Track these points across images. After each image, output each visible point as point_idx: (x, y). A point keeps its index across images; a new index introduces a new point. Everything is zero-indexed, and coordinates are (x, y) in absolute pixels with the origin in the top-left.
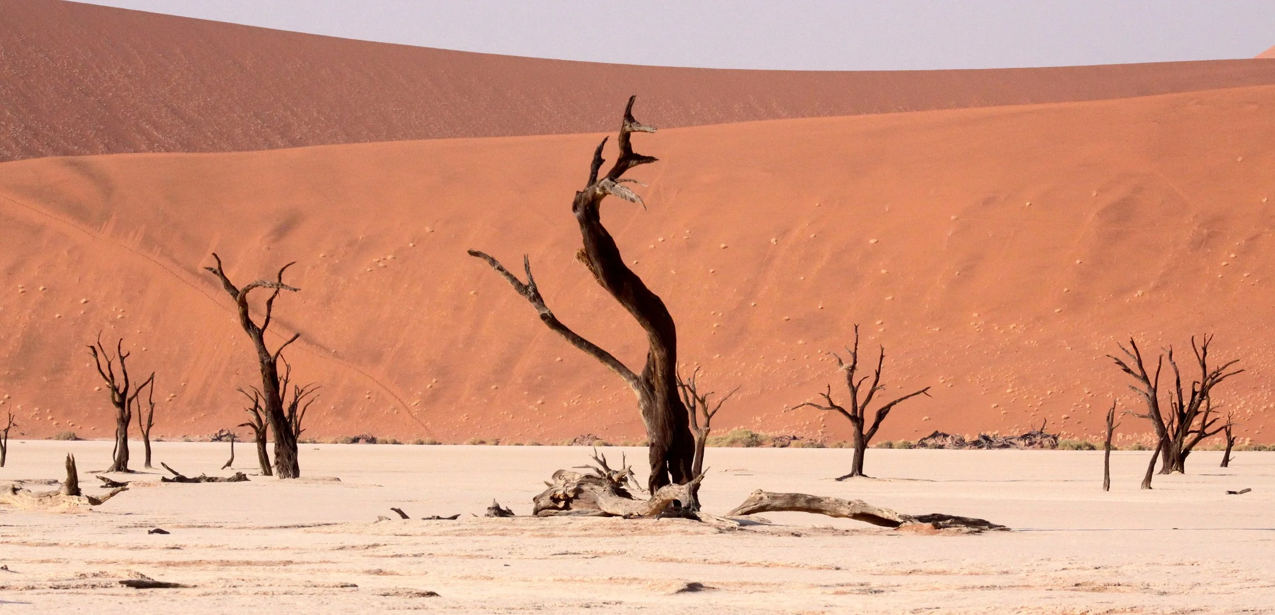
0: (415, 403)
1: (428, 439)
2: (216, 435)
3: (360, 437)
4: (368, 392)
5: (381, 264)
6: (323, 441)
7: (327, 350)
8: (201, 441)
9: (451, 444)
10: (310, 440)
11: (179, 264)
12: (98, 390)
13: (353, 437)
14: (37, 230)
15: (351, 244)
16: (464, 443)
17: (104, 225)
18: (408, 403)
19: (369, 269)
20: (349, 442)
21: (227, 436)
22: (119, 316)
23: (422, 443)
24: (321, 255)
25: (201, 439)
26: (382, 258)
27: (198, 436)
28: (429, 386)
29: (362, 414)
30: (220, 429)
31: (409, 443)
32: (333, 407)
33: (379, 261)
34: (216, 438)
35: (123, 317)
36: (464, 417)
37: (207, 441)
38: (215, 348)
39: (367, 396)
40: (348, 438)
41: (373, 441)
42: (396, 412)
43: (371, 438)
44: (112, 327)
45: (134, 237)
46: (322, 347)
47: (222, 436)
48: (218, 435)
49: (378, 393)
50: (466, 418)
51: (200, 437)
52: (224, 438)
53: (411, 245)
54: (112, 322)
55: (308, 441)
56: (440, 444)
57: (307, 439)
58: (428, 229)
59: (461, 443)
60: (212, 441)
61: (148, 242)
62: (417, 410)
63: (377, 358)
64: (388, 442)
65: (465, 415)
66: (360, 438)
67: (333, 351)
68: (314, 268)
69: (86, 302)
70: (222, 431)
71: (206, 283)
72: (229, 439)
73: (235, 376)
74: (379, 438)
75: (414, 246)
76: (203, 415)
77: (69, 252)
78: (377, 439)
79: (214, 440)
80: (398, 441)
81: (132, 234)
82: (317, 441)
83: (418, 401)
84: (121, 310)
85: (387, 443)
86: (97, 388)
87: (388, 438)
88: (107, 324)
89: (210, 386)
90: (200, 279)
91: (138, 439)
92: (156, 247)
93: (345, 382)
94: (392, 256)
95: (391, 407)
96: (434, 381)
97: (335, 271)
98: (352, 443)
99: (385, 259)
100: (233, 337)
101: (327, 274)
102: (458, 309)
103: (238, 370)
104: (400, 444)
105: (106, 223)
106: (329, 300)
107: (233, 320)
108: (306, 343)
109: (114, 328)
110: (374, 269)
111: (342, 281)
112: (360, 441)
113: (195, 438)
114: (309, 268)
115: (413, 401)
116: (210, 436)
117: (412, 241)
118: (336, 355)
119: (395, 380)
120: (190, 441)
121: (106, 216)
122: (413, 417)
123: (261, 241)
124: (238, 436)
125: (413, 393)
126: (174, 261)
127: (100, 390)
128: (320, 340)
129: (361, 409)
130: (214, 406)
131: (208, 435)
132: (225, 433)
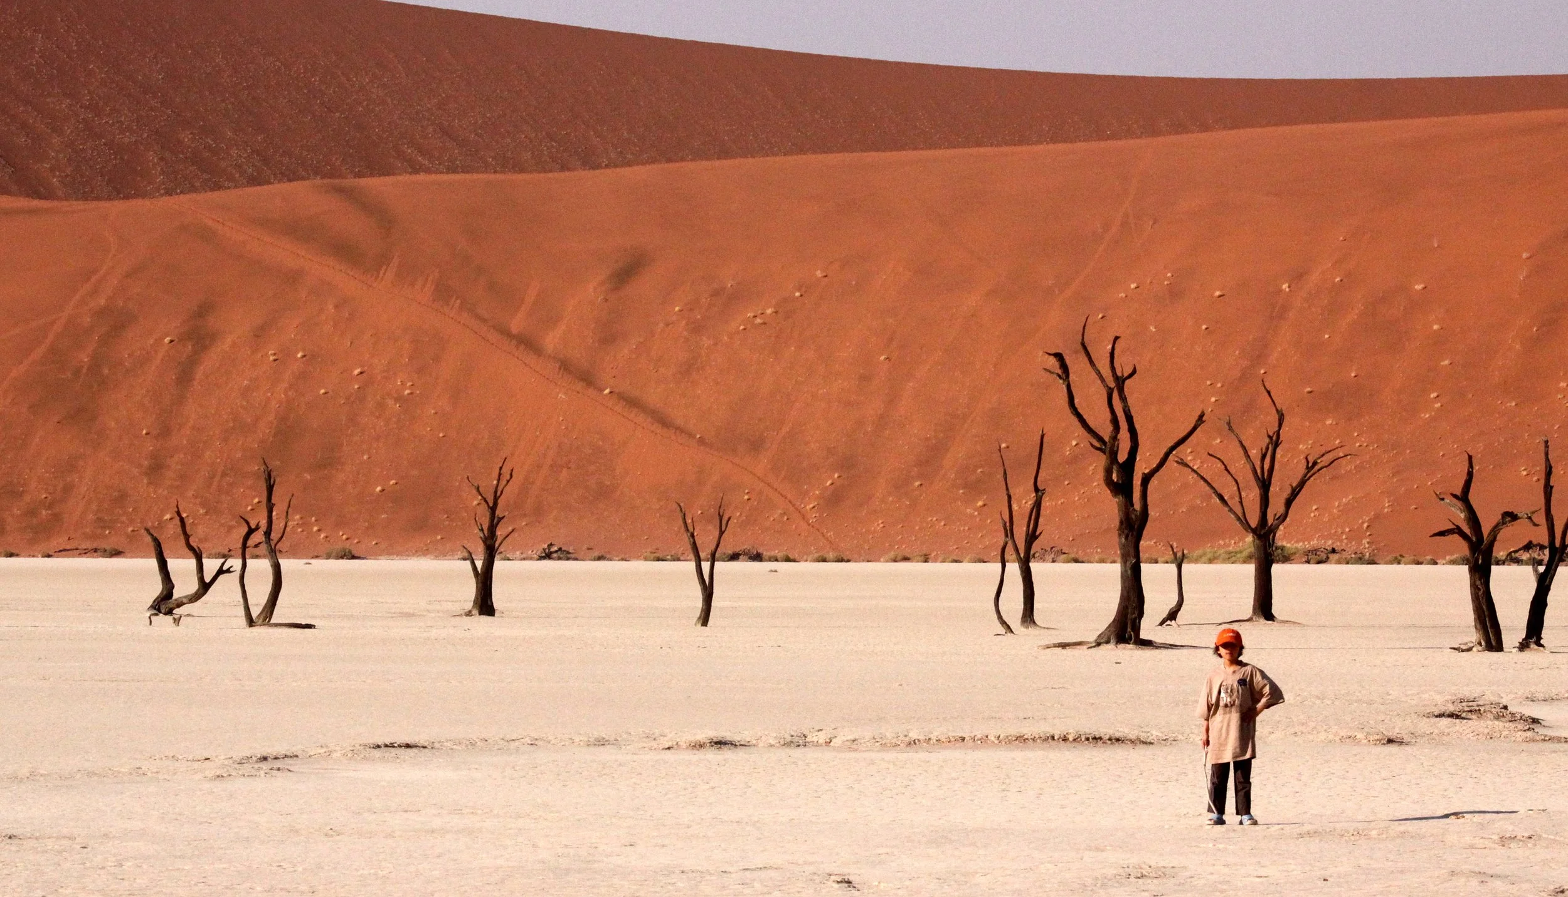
0: (811, 506)
1: (831, 555)
2: (544, 550)
3: (741, 552)
4: (746, 491)
5: (758, 321)
6: (689, 558)
7: (691, 435)
8: (524, 559)
9: (863, 561)
10: (672, 556)
11: (484, 320)
12: (380, 491)
13: (730, 552)
14: (293, 278)
15: (716, 293)
16: (882, 560)
17: (381, 275)
18: (802, 506)
19: (742, 327)
20: (726, 559)
21: (559, 552)
22: (407, 392)
23: (824, 560)
24: (677, 309)
25: (522, 556)
26: (760, 312)
27: (518, 553)
28: (829, 483)
29: (740, 521)
30: (549, 543)
31: (806, 561)
32: (699, 512)
33: (755, 317)
34: (544, 555)
35: (411, 393)
36: (878, 525)
37: (531, 559)
38: (538, 433)
39: (746, 497)
40: (725, 554)
41: (757, 557)
42: (785, 518)
43: (755, 553)
44: (398, 405)
45: (424, 286)
46: (680, 430)
47: (551, 553)
48: (547, 550)
49: (761, 492)
50: (882, 525)
51: (522, 553)
52: (555, 555)
53: (797, 294)
54: (397, 400)
55: (669, 557)
56: (848, 561)
57: (668, 555)
58: (819, 274)
59: (878, 560)
60: (538, 560)
61: (443, 292)
62: (814, 515)
63: (756, 445)
64: (779, 559)
65: (880, 522)
66: (739, 555)
67: (698, 436)
68: (667, 325)
69: (361, 373)
70: (551, 545)
71: (522, 347)
72: (561, 556)
73: (565, 471)
74: (766, 554)
75: (801, 296)
76: (524, 524)
77: (336, 307)
78: (764, 556)
79: (541, 558)
80: (792, 557)
81: (419, 283)
82: (682, 558)
83: (816, 503)
84: (409, 384)
85: (777, 560)
86: (379, 489)
87: (780, 555)
88: (390, 402)
89: (533, 483)
90: (514, 342)
91: (436, 557)
92: (454, 299)
93: (715, 478)
94: (773, 310)
95: (780, 511)
96: (836, 476)
97: (697, 329)
98: (727, 561)
99: (762, 314)
100: (561, 418)
101: (685, 333)
102: (865, 378)
103: (570, 461)
104: (794, 561)
105: (385, 267)
106: (688, 369)
107: (560, 395)
108: (660, 426)
109: (399, 406)
110: (749, 326)
111: (706, 342)
112: (741, 557)
113: (515, 556)
114: (661, 325)
115: (809, 504)
116: (534, 552)
117: (799, 290)
118: (701, 441)
119: (783, 473)
120: (509, 559)
121: (383, 260)
122: (809, 525)
123: (595, 289)
124: (573, 551)
125: (807, 492)
126: (478, 317)
127: (383, 490)
128: (680, 422)
129: (738, 514)
130: (539, 512)
131: (532, 551)
132: (555, 548)
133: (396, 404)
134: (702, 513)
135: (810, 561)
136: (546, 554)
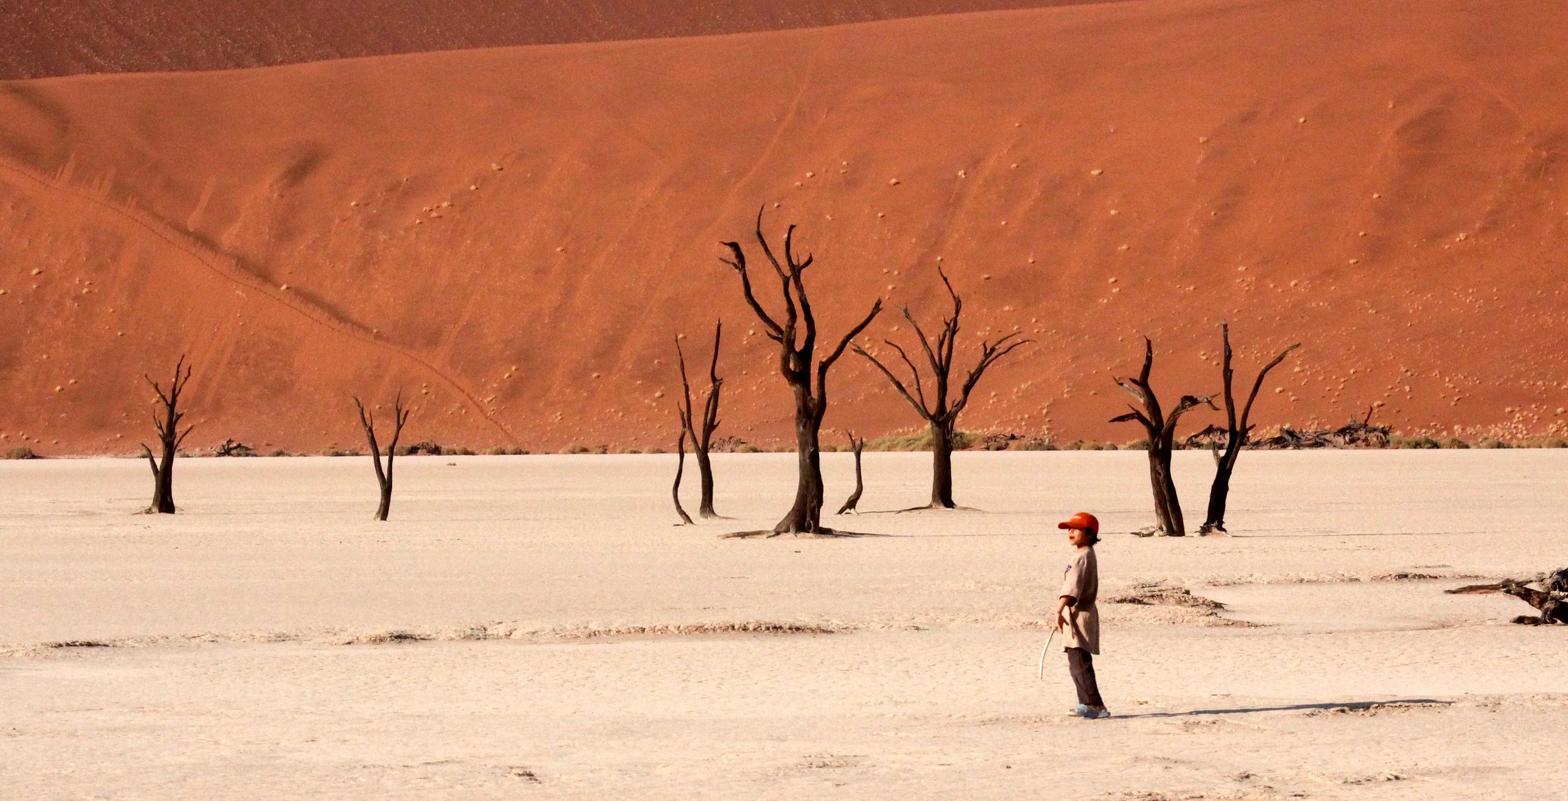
0: (490, 399)
1: (510, 447)
2: (223, 446)
3: (419, 446)
4: (424, 385)
5: (434, 214)
7: (368, 330)
8: (203, 456)
9: (542, 453)
10: (351, 451)
11: (162, 219)
12: (60, 391)
13: (409, 446)
15: (392, 189)
16: (560, 451)
17: (60, 171)
18: (480, 399)
19: (418, 221)
20: (404, 454)
21: (238, 448)
22: (85, 290)
23: (503, 453)
24: (353, 204)
25: (201, 453)
26: (435, 205)
27: (198, 449)
28: (507, 375)
29: (418, 414)
30: (228, 439)
31: (485, 454)
32: (377, 407)
33: (431, 210)
34: (223, 451)
35: (90, 292)
36: (556, 417)
37: (210, 456)
38: (216, 330)
39: (424, 391)
40: (403, 448)
41: (436, 451)
42: (464, 411)
43: (433, 447)
44: (76, 304)
45: (100, 186)
46: (359, 325)
47: (230, 449)
48: (226, 447)
49: (438, 386)
50: (560, 417)
51: (201, 450)
52: (233, 452)
53: (473, 187)
54: (75, 299)
55: (348, 452)
56: (527, 453)
57: (346, 450)
58: (494, 167)
59: (556, 452)
60: (217, 456)
61: (120, 191)
62: (492, 409)
63: (434, 339)
64: (457, 452)
65: (559, 413)
66: (419, 448)
67: (375, 331)
68: (343, 220)
69: (39, 272)
70: (230, 442)
71: (199, 244)
72: (240, 452)
73: (243, 367)
74: (444, 448)
75: (477, 189)
76: (202, 420)
77: (14, 206)
78: (442, 450)
79: (220, 455)
80: (470, 450)
81: (97, 181)
82: (360, 453)
83: (494, 396)
84: (87, 283)
85: (455, 453)
86: (58, 388)
87: (456, 447)
88: (68, 302)
89: (211, 380)
90: (191, 239)
91: (116, 455)
92: (130, 197)
93: (392, 372)
94: (449, 203)
95: (458, 405)
96: (514, 368)
97: (372, 224)
98: (408, 454)
99: (438, 207)
100: (238, 315)
101: (361, 228)
102: (541, 271)
103: (248, 358)
104: (473, 454)
105: (61, 167)
106: (365, 264)
107: (237, 291)
108: (338, 321)
109: (78, 305)
110: (425, 220)
111: (382, 237)
112: (420, 451)
113: (194, 453)
114: (337, 220)
115: (487, 397)
116: (213, 449)
117: (474, 183)
118: (378, 336)
119: (460, 366)
120: (188, 456)
121: (60, 158)
122: (487, 417)
123: (271, 185)
124: (252, 447)
125: (484, 386)
126: (155, 215)
127: (63, 389)
128: (356, 316)
129: (416, 407)
130: (218, 408)
131: (212, 448)
132: (234, 445)
133: (74, 303)
134: (380, 408)
135: (489, 454)
136: (225, 450)
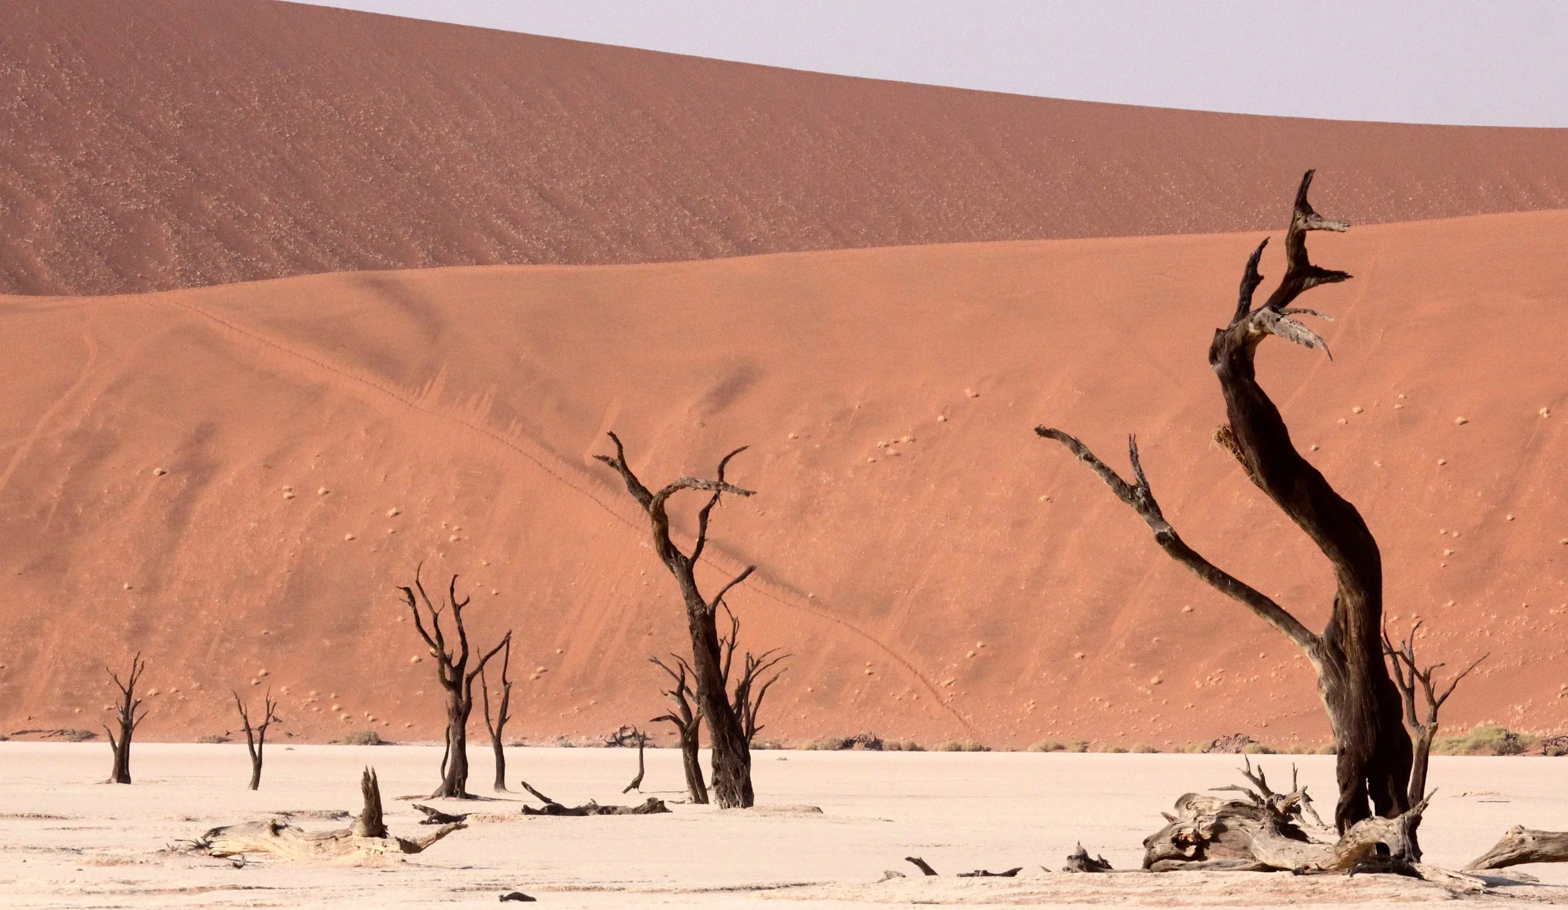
0: (947, 682)
1: (968, 742)
2: (614, 735)
3: (856, 739)
4: (868, 664)
5: (891, 451)
6: (793, 745)
7: (802, 594)
8: (589, 746)
9: (1007, 750)
10: (771, 743)
11: (552, 450)
12: (416, 662)
13: (843, 739)
14: (315, 394)
15: (840, 417)
16: (1029, 748)
17: (426, 388)
18: (936, 682)
19: (870, 459)
20: (837, 747)
21: (633, 738)
22: (452, 538)
23: (959, 749)
24: (791, 436)
25: (589, 742)
26: (893, 440)
27: (583, 738)
28: (970, 653)
29: (858, 701)
30: (622, 726)
31: (936, 750)
32: (809, 690)
33: (887, 446)
34: (614, 740)
35: (458, 540)
36: (1029, 706)
37: (598, 746)
38: (613, 590)
39: (867, 671)
40: (835, 740)
41: (876, 745)
42: (915, 696)
43: (873, 740)
44: (441, 555)
45: (477, 406)
46: (791, 588)
47: (623, 738)
48: (618, 736)
49: (886, 665)
50: (1032, 707)
51: (588, 739)
52: (627, 741)
53: (941, 418)
54: (439, 549)
55: (768, 745)
56: (989, 750)
57: (767, 742)
58: (969, 393)
59: (1025, 749)
60: (606, 747)
61: (502, 414)
62: (950, 694)
63: (883, 608)
64: (902, 747)
65: (1032, 702)
66: (855, 741)
67: (810, 595)
68: (778, 457)
69: (397, 514)
70: (623, 729)
71: (599, 481)
72: (635, 742)
73: (645, 638)
74: (886, 741)
75: (945, 420)
76: (592, 702)
77: (367, 430)
78: (884, 743)
79: (610, 745)
80: (918, 745)
81: (473, 400)
82: (783, 746)
83: (953, 679)
84: (456, 528)
85: (900, 749)
86: (415, 658)
87: (902, 741)
88: (431, 551)
89: (603, 653)
90: (587, 476)
91: (483, 743)
92: (513, 422)
93: (830, 647)
94: (909, 437)
95: (908, 689)
96: (979, 645)
97: (813, 461)
98: (841, 748)
99: (896, 442)
100: (642, 572)
101: (800, 467)
102: (1020, 525)
103: (651, 626)
104: (921, 749)
105: (430, 381)
106: (803, 510)
107: (642, 544)
108: (765, 583)
109: (443, 556)
110: (879, 458)
111: (825, 478)
112: (856, 745)
113: (579, 742)
114: (770, 457)
115: (944, 680)
116: (603, 738)
117: (943, 413)
118: (815, 601)
119: (913, 643)
120: (571, 746)
121: (430, 370)
122: (943, 705)
123: (689, 411)
124: (651, 737)
125: (943, 666)
126: (543, 445)
127: (420, 660)
128: (788, 577)
129: (857, 692)
130: (611, 687)
131: (601, 736)
132: (629, 733)
133: (438, 553)
134: (812, 691)
135: (942, 750)
136: (616, 739)
